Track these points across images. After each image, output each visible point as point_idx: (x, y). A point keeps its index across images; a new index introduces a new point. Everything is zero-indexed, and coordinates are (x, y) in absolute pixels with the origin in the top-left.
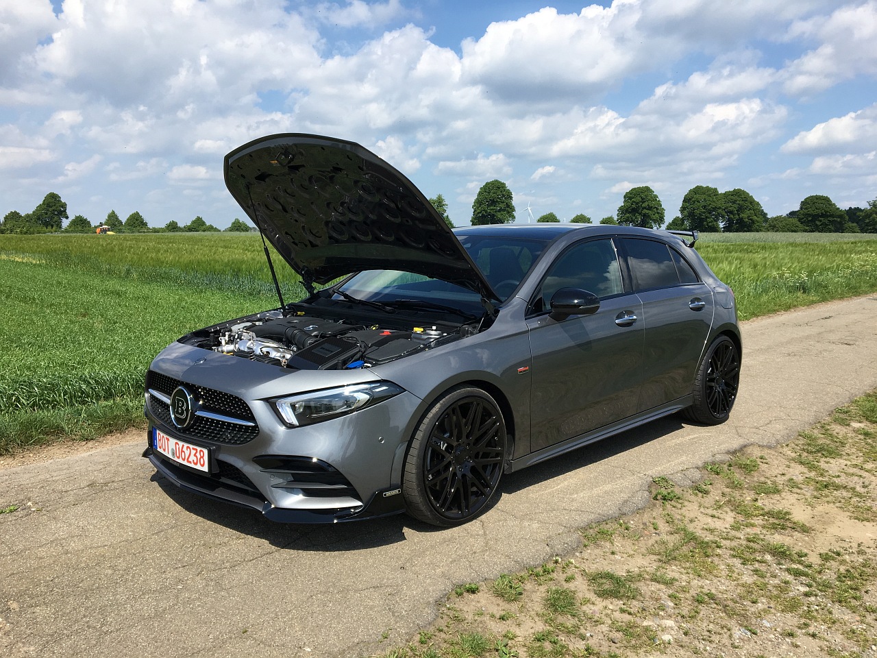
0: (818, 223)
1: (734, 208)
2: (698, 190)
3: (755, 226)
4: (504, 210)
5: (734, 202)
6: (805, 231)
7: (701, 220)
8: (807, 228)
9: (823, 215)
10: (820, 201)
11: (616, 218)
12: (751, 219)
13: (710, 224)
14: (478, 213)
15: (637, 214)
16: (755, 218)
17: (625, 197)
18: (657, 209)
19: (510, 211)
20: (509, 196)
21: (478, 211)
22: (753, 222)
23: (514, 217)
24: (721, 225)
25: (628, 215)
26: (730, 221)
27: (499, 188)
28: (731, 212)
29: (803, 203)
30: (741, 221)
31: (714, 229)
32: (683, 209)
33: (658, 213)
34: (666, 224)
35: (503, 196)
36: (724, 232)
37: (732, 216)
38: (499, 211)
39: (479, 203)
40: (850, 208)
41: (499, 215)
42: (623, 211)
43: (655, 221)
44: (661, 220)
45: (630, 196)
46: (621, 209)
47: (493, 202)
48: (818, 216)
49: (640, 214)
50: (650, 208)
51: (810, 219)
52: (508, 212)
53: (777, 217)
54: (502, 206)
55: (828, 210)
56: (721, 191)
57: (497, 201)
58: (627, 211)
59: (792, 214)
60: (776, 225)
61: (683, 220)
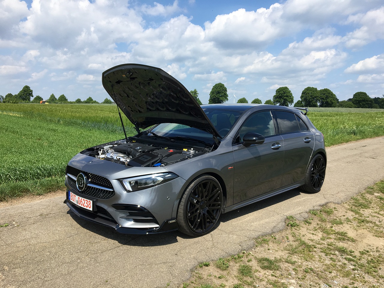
0: (361, 104)
1: (324, 97)
2: (308, 89)
3: (334, 105)
4: (223, 96)
5: (324, 94)
6: (355, 107)
7: (310, 102)
8: (356, 106)
9: (363, 101)
10: (362, 95)
11: (272, 100)
12: (332, 102)
13: (313, 104)
14: (212, 97)
15: (281, 99)
16: (333, 101)
17: (276, 91)
18: (290, 97)
19: (226, 96)
20: (226, 90)
21: (212, 96)
22: (333, 103)
23: (227, 99)
24: (318, 104)
25: (277, 99)
26: (322, 103)
27: (221, 86)
28: (323, 99)
29: (354, 95)
30: (327, 103)
31: (315, 106)
32: (302, 97)
33: (291, 98)
34: (294, 103)
35: (223, 90)
36: (319, 107)
37: (323, 100)
38: (221, 96)
39: (212, 93)
40: (375, 98)
41: (221, 98)
42: (275, 97)
43: (289, 102)
44: (292, 102)
45: (278, 91)
46: (274, 96)
47: (219, 93)
48: (361, 101)
49: (283, 99)
50: (287, 96)
51: (358, 102)
52: (225, 97)
53: (343, 101)
54: (223, 94)
55: (365, 98)
56: (319, 89)
57: (220, 92)
58: (277, 97)
59: (350, 100)
60: (343, 104)
61: (301, 102)
